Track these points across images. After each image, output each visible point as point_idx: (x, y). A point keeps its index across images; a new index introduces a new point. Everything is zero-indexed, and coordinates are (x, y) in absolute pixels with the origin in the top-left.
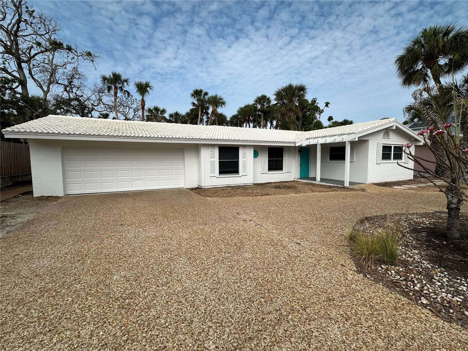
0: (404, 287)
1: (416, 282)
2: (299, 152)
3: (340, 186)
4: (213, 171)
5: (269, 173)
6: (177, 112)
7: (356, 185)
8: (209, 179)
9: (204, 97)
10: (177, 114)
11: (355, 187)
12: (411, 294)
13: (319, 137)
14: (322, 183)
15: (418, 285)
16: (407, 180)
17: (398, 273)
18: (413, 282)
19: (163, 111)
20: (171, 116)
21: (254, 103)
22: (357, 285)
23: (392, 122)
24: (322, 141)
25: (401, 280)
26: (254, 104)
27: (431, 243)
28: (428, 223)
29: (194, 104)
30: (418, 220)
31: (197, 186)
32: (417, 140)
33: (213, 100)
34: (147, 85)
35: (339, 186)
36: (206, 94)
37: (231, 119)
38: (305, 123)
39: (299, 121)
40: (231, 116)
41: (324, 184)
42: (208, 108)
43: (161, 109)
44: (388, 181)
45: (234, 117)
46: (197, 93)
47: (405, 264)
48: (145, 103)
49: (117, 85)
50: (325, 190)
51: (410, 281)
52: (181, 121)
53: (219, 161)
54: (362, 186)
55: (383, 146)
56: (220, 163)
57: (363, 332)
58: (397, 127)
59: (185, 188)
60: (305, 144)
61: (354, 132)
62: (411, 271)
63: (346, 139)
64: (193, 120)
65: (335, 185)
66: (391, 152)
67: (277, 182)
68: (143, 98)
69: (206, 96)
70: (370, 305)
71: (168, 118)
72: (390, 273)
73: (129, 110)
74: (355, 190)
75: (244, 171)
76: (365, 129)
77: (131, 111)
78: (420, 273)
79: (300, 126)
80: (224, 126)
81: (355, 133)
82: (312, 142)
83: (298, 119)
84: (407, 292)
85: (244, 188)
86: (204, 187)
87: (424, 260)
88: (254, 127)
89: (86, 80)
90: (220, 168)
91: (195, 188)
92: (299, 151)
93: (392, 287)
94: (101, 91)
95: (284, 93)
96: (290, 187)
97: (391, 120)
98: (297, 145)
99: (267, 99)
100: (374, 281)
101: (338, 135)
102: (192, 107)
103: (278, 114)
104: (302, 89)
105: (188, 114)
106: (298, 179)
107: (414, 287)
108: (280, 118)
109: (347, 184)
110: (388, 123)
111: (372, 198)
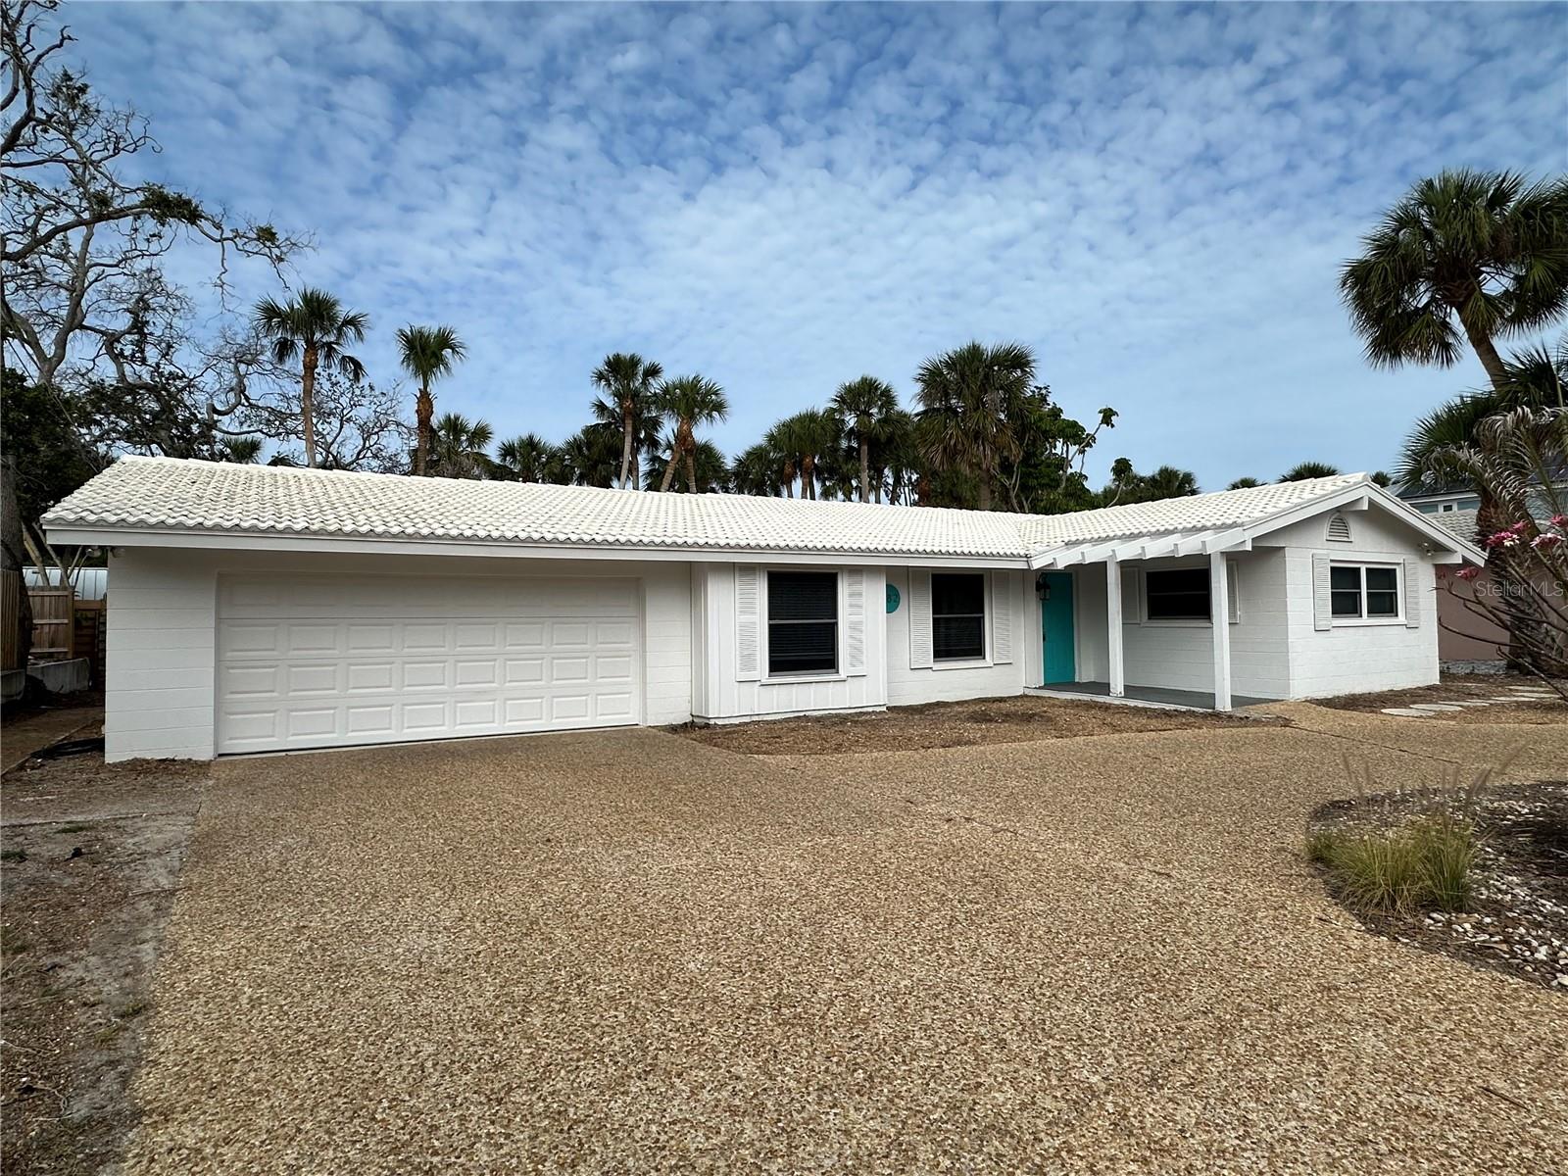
0: (1507, 956)
1: (1535, 943)
2: (1038, 590)
3: (1201, 710)
4: (747, 661)
5: (937, 666)
6: (531, 438)
7: (1253, 707)
8: (736, 691)
9: (644, 383)
10: (531, 444)
11: (1253, 712)
12: (1529, 969)
13: (1113, 539)
14: (1132, 703)
15: (1544, 949)
16: (1420, 688)
17: (1479, 927)
18: (1528, 944)
19: (481, 434)
20: (508, 451)
21: (835, 405)
22: (1382, 959)
23: (1357, 486)
24: (1128, 551)
25: (1496, 942)
26: (834, 410)
27: (1551, 858)
28: (1526, 810)
29: (601, 408)
30: (1496, 804)
31: (689, 719)
32: (1439, 548)
33: (684, 395)
34: (444, 340)
35: (1199, 709)
36: (653, 371)
37: (740, 462)
38: (1033, 482)
39: (1010, 477)
40: (741, 454)
41: (1140, 704)
42: (655, 424)
43: (472, 426)
44: (1358, 690)
45: (756, 455)
46: (620, 369)
47: (1495, 908)
48: (431, 406)
49: (318, 336)
50: (1154, 723)
51: (1519, 943)
52: (546, 471)
53: (770, 626)
54: (1276, 708)
55: (1332, 568)
56: (773, 630)
57: (1439, 1040)
58: (1371, 503)
59: (642, 725)
60: (1064, 560)
61: (1239, 521)
62: (1516, 922)
63: (1215, 544)
64: (594, 467)
65: (1184, 708)
66: (1360, 588)
67: (966, 702)
68: (425, 387)
69: (651, 381)
70: (1434, 994)
71: (497, 461)
72: (1461, 930)
73: (341, 427)
74: (1257, 722)
75: (855, 659)
76: (1270, 510)
77: (350, 430)
78: (1540, 925)
79: (1013, 494)
80: (713, 491)
81: (1242, 525)
82: (1092, 555)
83: (1006, 467)
84: (1518, 965)
85: (862, 723)
86: (720, 722)
87: (1541, 897)
88: (827, 494)
89: (189, 316)
90: (771, 651)
91: (681, 726)
92: (1039, 587)
93: (1475, 959)
94: (245, 357)
95: (952, 376)
96: (1028, 718)
97: (1352, 481)
98: (1036, 565)
99: (882, 394)
100: (1422, 949)
101: (1181, 531)
102: (593, 420)
103: (934, 448)
104: (1017, 361)
105: (575, 446)
106: (1040, 688)
107: (1532, 954)
108: (942, 463)
109: (1224, 705)
110: (1344, 490)
111: (1326, 746)
